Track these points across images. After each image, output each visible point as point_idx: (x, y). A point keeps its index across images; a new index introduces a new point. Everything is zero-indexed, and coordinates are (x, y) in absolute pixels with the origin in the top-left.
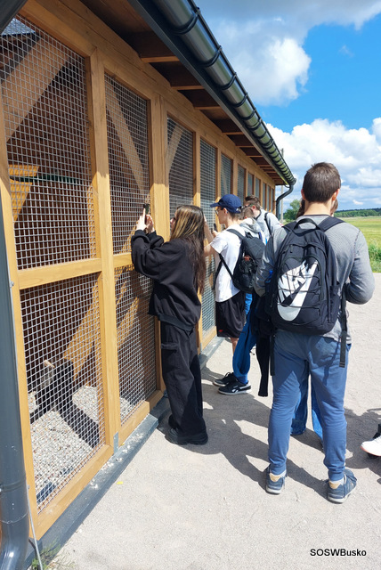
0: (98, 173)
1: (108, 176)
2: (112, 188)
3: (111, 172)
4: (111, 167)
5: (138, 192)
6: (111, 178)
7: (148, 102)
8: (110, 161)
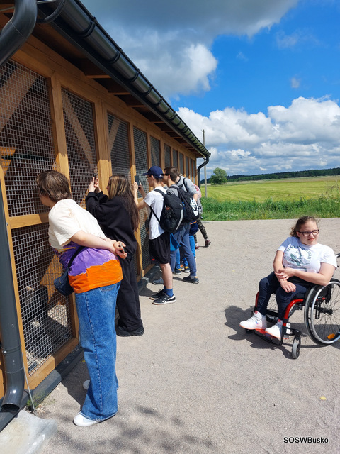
0: (60, 154)
1: (67, 155)
2: (69, 163)
3: (68, 153)
4: (68, 149)
5: (89, 165)
6: (69, 156)
7: (92, 104)
8: (68, 145)
